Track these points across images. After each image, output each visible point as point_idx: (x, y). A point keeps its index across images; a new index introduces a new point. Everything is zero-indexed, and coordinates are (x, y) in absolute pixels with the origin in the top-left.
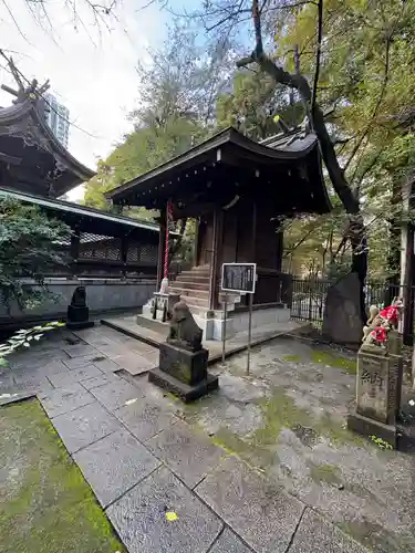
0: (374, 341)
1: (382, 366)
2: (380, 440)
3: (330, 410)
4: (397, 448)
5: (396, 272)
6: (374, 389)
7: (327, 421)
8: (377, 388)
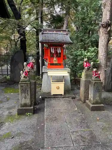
0: (24, 77)
1: (28, 86)
2: (29, 114)
3: (11, 111)
4: (34, 113)
5: (38, 51)
6: (26, 96)
7: (10, 116)
8: (27, 95)
